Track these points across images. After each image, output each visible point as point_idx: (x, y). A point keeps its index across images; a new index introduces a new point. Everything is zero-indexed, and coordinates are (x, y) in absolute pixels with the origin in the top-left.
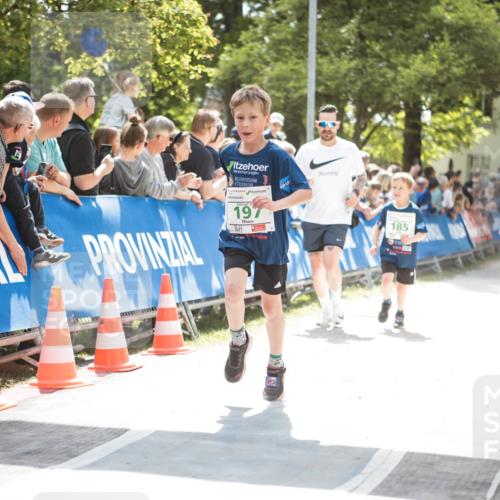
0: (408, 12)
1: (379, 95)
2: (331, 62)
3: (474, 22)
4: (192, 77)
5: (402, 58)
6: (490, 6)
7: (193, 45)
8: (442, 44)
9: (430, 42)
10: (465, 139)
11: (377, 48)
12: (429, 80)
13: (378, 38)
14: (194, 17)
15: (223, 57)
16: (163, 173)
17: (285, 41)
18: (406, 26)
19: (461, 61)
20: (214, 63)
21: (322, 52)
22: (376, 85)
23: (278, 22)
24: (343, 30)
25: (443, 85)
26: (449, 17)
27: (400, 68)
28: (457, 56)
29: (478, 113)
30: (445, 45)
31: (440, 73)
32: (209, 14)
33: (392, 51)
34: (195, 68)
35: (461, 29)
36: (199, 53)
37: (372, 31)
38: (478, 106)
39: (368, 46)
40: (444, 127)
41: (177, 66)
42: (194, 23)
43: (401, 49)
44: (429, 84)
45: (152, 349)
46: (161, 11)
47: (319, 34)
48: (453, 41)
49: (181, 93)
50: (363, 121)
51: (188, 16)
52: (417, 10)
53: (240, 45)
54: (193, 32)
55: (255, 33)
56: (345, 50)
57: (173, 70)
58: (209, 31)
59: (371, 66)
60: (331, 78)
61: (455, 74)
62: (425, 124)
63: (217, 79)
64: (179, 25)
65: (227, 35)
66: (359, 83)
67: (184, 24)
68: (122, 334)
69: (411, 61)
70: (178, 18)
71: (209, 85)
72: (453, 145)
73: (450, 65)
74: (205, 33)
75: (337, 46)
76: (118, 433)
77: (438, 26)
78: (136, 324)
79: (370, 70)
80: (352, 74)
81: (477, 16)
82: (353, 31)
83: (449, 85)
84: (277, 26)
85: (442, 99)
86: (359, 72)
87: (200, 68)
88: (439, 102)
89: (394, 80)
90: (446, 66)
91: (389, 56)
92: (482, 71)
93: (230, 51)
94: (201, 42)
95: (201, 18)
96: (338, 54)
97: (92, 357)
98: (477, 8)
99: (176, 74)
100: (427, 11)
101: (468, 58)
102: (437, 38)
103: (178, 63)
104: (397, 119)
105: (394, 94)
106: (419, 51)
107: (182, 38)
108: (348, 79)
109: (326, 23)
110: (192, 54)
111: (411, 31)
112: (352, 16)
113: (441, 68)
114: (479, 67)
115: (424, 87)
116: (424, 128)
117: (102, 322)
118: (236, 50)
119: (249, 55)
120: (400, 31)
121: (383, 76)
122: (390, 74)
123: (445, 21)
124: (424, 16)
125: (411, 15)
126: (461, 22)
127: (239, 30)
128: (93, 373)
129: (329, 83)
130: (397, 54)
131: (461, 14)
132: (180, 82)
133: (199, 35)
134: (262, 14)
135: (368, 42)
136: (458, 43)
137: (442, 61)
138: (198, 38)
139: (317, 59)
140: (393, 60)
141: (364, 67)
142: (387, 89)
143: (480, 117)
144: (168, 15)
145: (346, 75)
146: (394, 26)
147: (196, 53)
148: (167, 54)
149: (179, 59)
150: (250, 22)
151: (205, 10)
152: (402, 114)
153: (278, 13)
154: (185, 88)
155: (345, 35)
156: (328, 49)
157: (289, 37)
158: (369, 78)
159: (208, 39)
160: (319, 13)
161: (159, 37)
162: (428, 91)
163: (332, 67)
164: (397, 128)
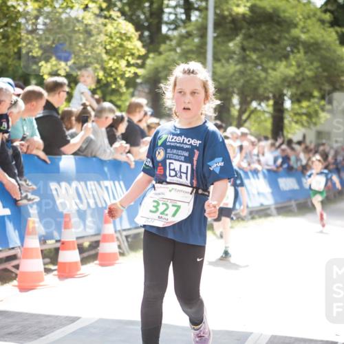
0: (275, 33)
1: (256, 89)
2: (223, 66)
3: (320, 40)
4: (127, 75)
5: (271, 64)
6: (331, 29)
7: (128, 53)
8: (298, 55)
9: (291, 54)
10: (314, 120)
11: (254, 57)
12: (289, 79)
13: (255, 50)
14: (129, 35)
15: (149, 62)
16: (106, 141)
17: (191, 51)
18: (274, 42)
19: (312, 67)
20: (142, 66)
21: (216, 59)
22: (253, 82)
23: (187, 38)
24: (231, 44)
25: (299, 83)
26: (303, 37)
27: (270, 71)
28: (309, 63)
29: (323, 102)
30: (301, 55)
31: (297, 74)
32: (139, 33)
33: (264, 59)
34: (129, 69)
35: (312, 45)
36: (133, 59)
37: (251, 45)
38: (323, 98)
39: (248, 56)
40: (299, 111)
41: (117, 68)
42: (129, 39)
43: (271, 58)
44: (289, 82)
45: (97, 262)
46: (106, 30)
47: (214, 47)
48: (306, 53)
49: (120, 86)
50: (244, 107)
51: (125, 34)
52: (282, 31)
53: (160, 54)
54: (128, 44)
55: (170, 45)
56: (232, 58)
57: (114, 70)
58: (139, 44)
59: (251, 69)
60: (222, 77)
61: (307, 76)
62: (287, 110)
63: (144, 77)
64: (119, 40)
65: (151, 46)
66: (242, 81)
67: (122, 39)
68: (77, 251)
69: (277, 66)
70: (118, 35)
71: (139, 81)
72: (305, 124)
73: (304, 69)
74: (136, 46)
75: (227, 55)
76: (73, 320)
77: (296, 43)
78: (86, 244)
79: (249, 72)
80: (237, 75)
81: (323, 36)
82: (238, 46)
83: (303, 83)
84: (186, 41)
85: (299, 92)
86: (242, 73)
87: (133, 70)
88: (296, 94)
89: (266, 79)
90: (301, 69)
91: (262, 62)
92: (326, 74)
93: (153, 58)
94: (133, 51)
95: (133, 36)
96: (227, 60)
97: (56, 267)
98: (322, 31)
99: (116, 73)
100: (288, 32)
101: (316, 64)
102: (295, 51)
103: (117, 66)
104: (268, 106)
105: (265, 89)
106: (283, 59)
107: (120, 49)
108: (234, 78)
109: (219, 39)
110: (127, 60)
111: (277, 46)
112: (237, 35)
113: (298, 71)
114: (324, 70)
115: (286, 84)
116: (286, 112)
117: (63, 243)
118: (158, 57)
119: (166, 61)
120: (270, 46)
121: (258, 76)
122: (263, 75)
123: (300, 40)
124: (287, 35)
125: (278, 35)
126: (312, 41)
127: (159, 44)
128: (56, 278)
129: (221, 80)
130: (268, 61)
131: (311, 35)
132: (119, 79)
133: (132, 47)
134: (176, 33)
135: (248, 53)
136: (309, 54)
137: (299, 66)
138: (132, 49)
139: (213, 64)
140: (265, 65)
141: (245, 69)
142: (261, 85)
143: (324, 105)
144: (111, 33)
145: (233, 75)
146: (266, 42)
147: (130, 59)
148: (110, 59)
149: (118, 63)
150: (167, 38)
151: (137, 30)
152: (271, 102)
153: (187, 32)
154: (122, 83)
155: (233, 48)
156: (221, 57)
157: (194, 49)
158: (248, 78)
159: (138, 50)
160: (214, 32)
161: (105, 48)
162: (289, 86)
163: (223, 70)
164: (267, 112)
